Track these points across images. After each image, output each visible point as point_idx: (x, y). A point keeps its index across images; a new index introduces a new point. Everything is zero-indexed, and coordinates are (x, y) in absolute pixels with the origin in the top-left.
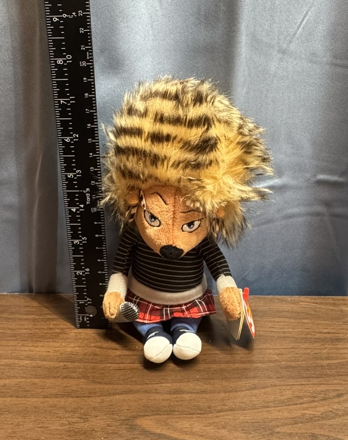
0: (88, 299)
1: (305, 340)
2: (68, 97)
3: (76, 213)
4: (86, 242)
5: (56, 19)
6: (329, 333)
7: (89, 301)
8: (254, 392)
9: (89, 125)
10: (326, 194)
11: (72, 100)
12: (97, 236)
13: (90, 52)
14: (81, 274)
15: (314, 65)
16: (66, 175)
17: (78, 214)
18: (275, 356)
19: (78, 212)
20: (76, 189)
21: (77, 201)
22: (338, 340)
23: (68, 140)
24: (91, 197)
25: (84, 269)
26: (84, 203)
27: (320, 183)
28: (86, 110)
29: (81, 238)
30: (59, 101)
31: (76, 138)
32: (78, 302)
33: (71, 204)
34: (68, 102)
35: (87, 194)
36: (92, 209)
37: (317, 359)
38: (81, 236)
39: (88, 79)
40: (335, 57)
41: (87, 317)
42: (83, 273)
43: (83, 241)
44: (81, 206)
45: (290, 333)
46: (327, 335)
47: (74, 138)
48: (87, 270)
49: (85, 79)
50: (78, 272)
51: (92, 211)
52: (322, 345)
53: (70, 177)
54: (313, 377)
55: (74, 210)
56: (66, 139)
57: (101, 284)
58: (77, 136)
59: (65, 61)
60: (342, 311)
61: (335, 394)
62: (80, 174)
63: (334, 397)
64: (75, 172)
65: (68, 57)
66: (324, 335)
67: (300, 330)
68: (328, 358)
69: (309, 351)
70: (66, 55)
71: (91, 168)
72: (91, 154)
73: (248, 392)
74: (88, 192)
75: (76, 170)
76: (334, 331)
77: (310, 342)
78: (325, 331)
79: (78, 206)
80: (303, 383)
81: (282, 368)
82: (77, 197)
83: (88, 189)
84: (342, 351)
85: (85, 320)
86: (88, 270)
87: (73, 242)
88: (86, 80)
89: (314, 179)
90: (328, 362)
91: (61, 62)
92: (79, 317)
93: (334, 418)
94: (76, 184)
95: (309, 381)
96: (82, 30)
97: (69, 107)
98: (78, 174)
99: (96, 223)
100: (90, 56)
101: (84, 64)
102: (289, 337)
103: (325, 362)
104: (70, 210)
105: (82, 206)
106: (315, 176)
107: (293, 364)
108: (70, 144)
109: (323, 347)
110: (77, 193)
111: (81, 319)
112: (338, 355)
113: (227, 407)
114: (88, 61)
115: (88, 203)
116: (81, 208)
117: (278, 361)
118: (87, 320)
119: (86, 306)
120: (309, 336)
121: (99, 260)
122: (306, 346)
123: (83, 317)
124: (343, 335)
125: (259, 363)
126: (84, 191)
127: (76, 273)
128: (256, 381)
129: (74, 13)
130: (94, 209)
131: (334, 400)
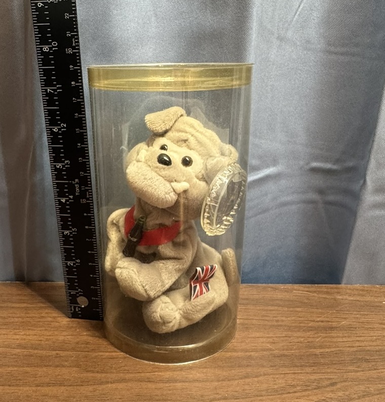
0: (79, 290)
1: (299, 329)
2: (55, 86)
3: (65, 204)
4: (76, 233)
5: (41, 4)
6: (322, 322)
7: (80, 292)
8: (247, 380)
9: (76, 114)
11: (59, 88)
12: (87, 227)
13: (76, 39)
14: (72, 265)
16: (55, 166)
17: (68, 205)
18: (268, 345)
19: (68, 203)
20: (65, 179)
21: (66, 192)
22: (332, 328)
23: (56, 130)
24: (80, 188)
25: (74, 260)
26: (73, 194)
28: (74, 99)
29: (71, 229)
30: (46, 90)
31: (64, 128)
32: (70, 292)
33: (61, 195)
34: (55, 90)
35: (76, 185)
36: (81, 200)
37: (310, 347)
39: (74, 67)
41: (79, 307)
42: (74, 264)
43: (73, 232)
44: (70, 196)
45: (283, 321)
46: (320, 323)
47: (62, 128)
49: (71, 66)
50: (69, 263)
51: (81, 202)
52: (316, 333)
53: (59, 167)
54: (306, 366)
55: (63, 200)
56: (54, 128)
57: (91, 276)
58: (65, 126)
59: (51, 49)
60: (335, 299)
61: (328, 382)
62: (68, 165)
63: (327, 386)
65: (54, 44)
66: (317, 324)
67: (293, 318)
68: (321, 347)
69: (302, 339)
70: (52, 42)
71: (80, 159)
72: (79, 144)
73: (241, 380)
74: (77, 183)
75: (64, 161)
76: (327, 319)
77: (303, 331)
78: (318, 319)
79: (67, 197)
80: (296, 372)
81: (275, 357)
82: (66, 188)
83: (76, 180)
84: (335, 340)
85: (77, 310)
86: (78, 261)
87: (63, 233)
88: (72, 68)
90: (322, 351)
91: (47, 49)
92: (71, 307)
94: (65, 175)
95: (302, 370)
96: (67, 16)
97: (56, 96)
98: (67, 164)
99: (85, 214)
100: (76, 42)
101: (70, 51)
102: (281, 326)
103: (318, 351)
104: (59, 200)
105: (72, 197)
107: (286, 352)
108: (57, 134)
109: (316, 336)
110: (66, 184)
111: (73, 309)
112: (331, 344)
113: (220, 396)
114: (74, 48)
115: (77, 194)
116: (70, 199)
117: (271, 350)
118: (79, 311)
119: (78, 297)
120: (302, 325)
121: (89, 252)
122: (299, 334)
123: (75, 308)
124: (336, 323)
125: (252, 352)
126: (73, 182)
127: (67, 263)
128: (249, 370)
130: (84, 201)
131: (328, 389)
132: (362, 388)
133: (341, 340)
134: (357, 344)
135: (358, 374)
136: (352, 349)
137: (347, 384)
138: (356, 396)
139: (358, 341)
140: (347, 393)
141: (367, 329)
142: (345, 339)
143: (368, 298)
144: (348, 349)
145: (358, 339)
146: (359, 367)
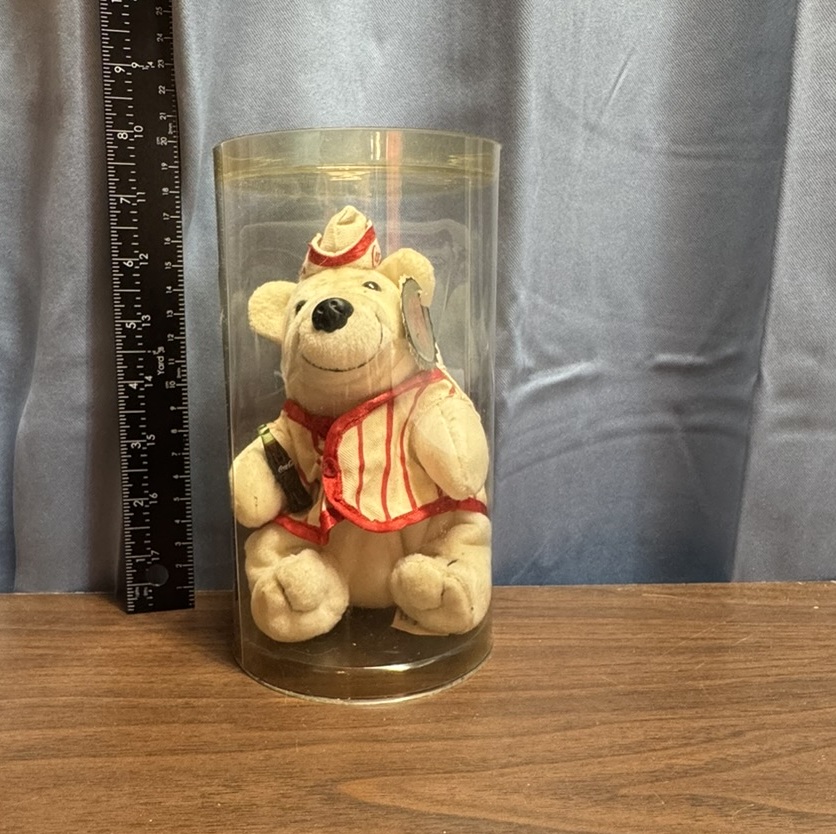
0: (153, 552)
1: (660, 651)
2: (134, 192)
3: (137, 392)
4: (153, 444)
5: (121, 69)
6: (703, 639)
8: (569, 733)
9: (168, 239)
10: (674, 388)
11: (141, 197)
14: (142, 504)
15: (640, 155)
16: (123, 325)
17: (142, 393)
18: (604, 677)
19: (142, 389)
20: (140, 348)
21: (141, 370)
22: (722, 649)
24: (165, 362)
25: (147, 496)
26: (153, 373)
27: (663, 369)
28: (165, 214)
29: (144, 438)
30: (118, 199)
31: (144, 260)
33: (131, 374)
34: (133, 200)
35: (159, 358)
36: (167, 383)
37: (687, 678)
38: (144, 434)
40: (674, 141)
42: (146, 503)
43: (149, 441)
44: (146, 378)
45: (628, 640)
46: (699, 642)
47: (141, 261)
48: (152, 496)
49: (163, 164)
50: (136, 501)
51: (167, 387)
52: (693, 657)
53: (130, 327)
54: (682, 708)
55: (134, 385)
56: (126, 262)
58: (147, 258)
59: (131, 136)
60: (723, 605)
61: (727, 732)
62: (149, 323)
63: (726, 737)
64: (139, 318)
65: (137, 129)
66: (694, 643)
67: (646, 635)
68: (706, 678)
69: (668, 667)
70: (134, 126)
71: (169, 312)
72: (169, 288)
73: (558, 734)
74: (161, 354)
75: (141, 316)
76: (712, 635)
77: (669, 653)
78: (695, 636)
79: (142, 378)
81: (619, 695)
82: (141, 363)
83: (161, 349)
84: (731, 667)
87: (129, 445)
88: (165, 167)
89: (650, 363)
90: (708, 682)
91: (125, 136)
93: (729, 769)
94: (139, 340)
95: (677, 714)
97: (134, 208)
98: (146, 321)
100: (174, 129)
101: (163, 141)
102: (625, 647)
103: (701, 684)
104: (126, 386)
105: (149, 378)
106: (651, 356)
107: (640, 688)
108: (132, 270)
109: (694, 660)
110: (141, 356)
112: (725, 673)
113: (519, 760)
114: (170, 137)
115: (160, 373)
116: (147, 382)
117: (610, 684)
120: (665, 644)
122: (660, 659)
124: (731, 641)
125: (574, 688)
126: (154, 352)
127: (131, 503)
128: (572, 717)
129: (151, 63)
130: (171, 384)
131: (727, 742)
132: (794, 737)
133: (742, 666)
134: (775, 671)
135: (783, 716)
136: (765, 680)
137: (763, 732)
138: (783, 751)
139: (776, 667)
140: (766, 747)
141: (790, 648)
142: (749, 665)
143: (784, 602)
144: (759, 679)
145: (775, 663)
146: (781, 706)
